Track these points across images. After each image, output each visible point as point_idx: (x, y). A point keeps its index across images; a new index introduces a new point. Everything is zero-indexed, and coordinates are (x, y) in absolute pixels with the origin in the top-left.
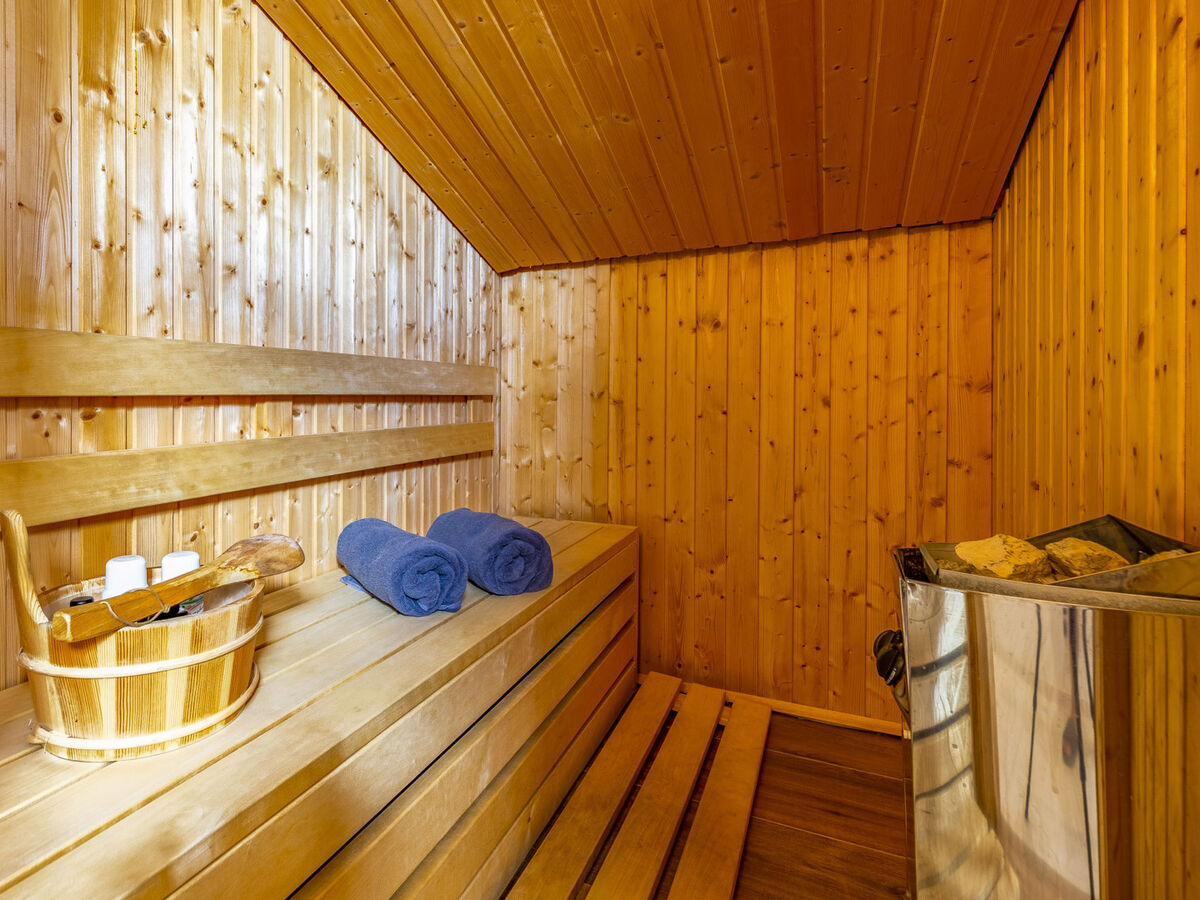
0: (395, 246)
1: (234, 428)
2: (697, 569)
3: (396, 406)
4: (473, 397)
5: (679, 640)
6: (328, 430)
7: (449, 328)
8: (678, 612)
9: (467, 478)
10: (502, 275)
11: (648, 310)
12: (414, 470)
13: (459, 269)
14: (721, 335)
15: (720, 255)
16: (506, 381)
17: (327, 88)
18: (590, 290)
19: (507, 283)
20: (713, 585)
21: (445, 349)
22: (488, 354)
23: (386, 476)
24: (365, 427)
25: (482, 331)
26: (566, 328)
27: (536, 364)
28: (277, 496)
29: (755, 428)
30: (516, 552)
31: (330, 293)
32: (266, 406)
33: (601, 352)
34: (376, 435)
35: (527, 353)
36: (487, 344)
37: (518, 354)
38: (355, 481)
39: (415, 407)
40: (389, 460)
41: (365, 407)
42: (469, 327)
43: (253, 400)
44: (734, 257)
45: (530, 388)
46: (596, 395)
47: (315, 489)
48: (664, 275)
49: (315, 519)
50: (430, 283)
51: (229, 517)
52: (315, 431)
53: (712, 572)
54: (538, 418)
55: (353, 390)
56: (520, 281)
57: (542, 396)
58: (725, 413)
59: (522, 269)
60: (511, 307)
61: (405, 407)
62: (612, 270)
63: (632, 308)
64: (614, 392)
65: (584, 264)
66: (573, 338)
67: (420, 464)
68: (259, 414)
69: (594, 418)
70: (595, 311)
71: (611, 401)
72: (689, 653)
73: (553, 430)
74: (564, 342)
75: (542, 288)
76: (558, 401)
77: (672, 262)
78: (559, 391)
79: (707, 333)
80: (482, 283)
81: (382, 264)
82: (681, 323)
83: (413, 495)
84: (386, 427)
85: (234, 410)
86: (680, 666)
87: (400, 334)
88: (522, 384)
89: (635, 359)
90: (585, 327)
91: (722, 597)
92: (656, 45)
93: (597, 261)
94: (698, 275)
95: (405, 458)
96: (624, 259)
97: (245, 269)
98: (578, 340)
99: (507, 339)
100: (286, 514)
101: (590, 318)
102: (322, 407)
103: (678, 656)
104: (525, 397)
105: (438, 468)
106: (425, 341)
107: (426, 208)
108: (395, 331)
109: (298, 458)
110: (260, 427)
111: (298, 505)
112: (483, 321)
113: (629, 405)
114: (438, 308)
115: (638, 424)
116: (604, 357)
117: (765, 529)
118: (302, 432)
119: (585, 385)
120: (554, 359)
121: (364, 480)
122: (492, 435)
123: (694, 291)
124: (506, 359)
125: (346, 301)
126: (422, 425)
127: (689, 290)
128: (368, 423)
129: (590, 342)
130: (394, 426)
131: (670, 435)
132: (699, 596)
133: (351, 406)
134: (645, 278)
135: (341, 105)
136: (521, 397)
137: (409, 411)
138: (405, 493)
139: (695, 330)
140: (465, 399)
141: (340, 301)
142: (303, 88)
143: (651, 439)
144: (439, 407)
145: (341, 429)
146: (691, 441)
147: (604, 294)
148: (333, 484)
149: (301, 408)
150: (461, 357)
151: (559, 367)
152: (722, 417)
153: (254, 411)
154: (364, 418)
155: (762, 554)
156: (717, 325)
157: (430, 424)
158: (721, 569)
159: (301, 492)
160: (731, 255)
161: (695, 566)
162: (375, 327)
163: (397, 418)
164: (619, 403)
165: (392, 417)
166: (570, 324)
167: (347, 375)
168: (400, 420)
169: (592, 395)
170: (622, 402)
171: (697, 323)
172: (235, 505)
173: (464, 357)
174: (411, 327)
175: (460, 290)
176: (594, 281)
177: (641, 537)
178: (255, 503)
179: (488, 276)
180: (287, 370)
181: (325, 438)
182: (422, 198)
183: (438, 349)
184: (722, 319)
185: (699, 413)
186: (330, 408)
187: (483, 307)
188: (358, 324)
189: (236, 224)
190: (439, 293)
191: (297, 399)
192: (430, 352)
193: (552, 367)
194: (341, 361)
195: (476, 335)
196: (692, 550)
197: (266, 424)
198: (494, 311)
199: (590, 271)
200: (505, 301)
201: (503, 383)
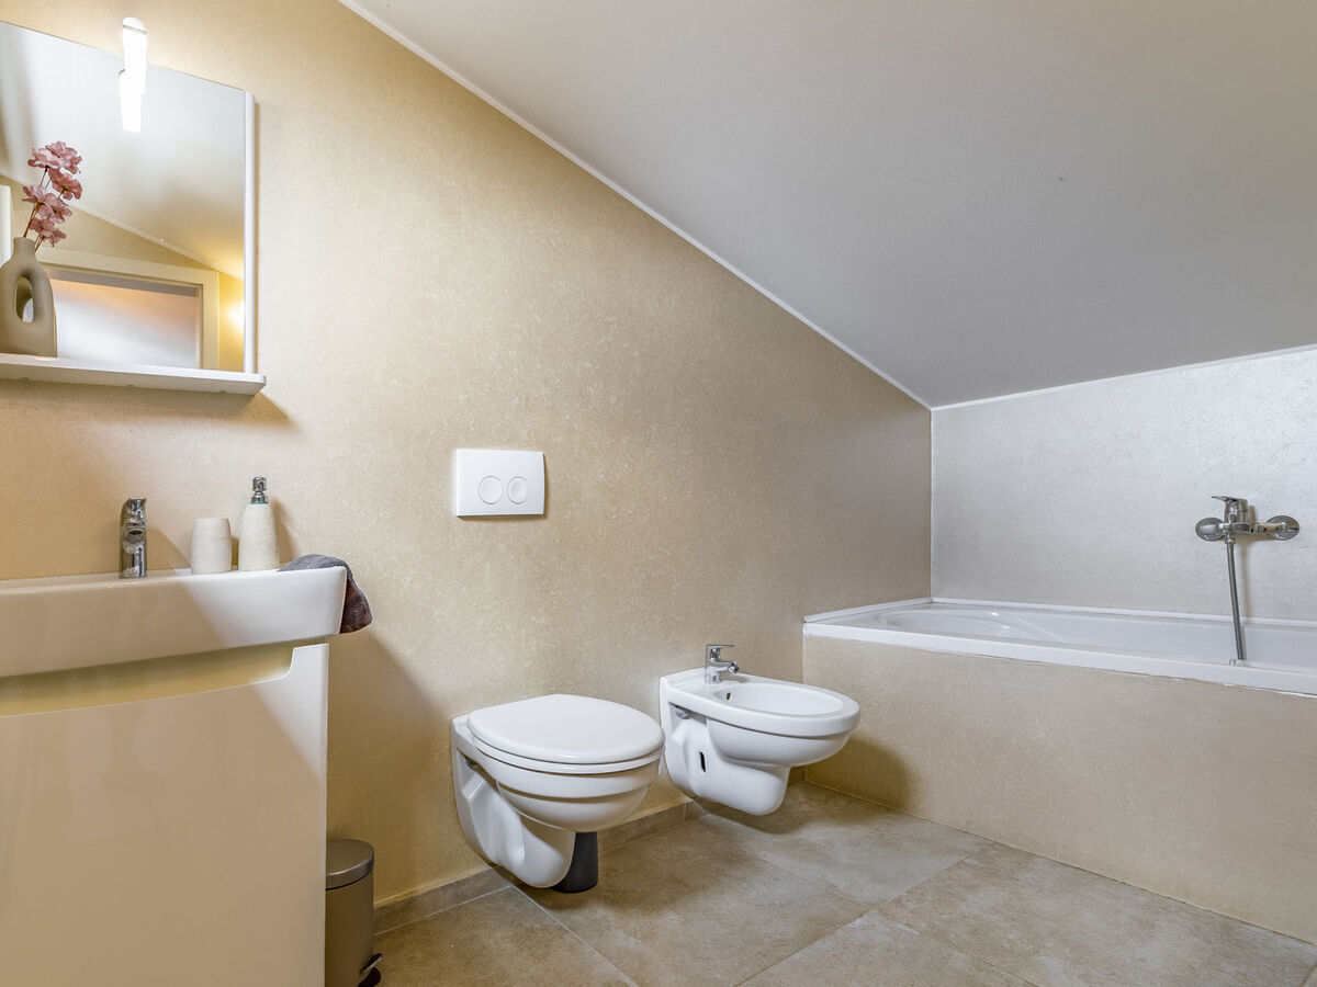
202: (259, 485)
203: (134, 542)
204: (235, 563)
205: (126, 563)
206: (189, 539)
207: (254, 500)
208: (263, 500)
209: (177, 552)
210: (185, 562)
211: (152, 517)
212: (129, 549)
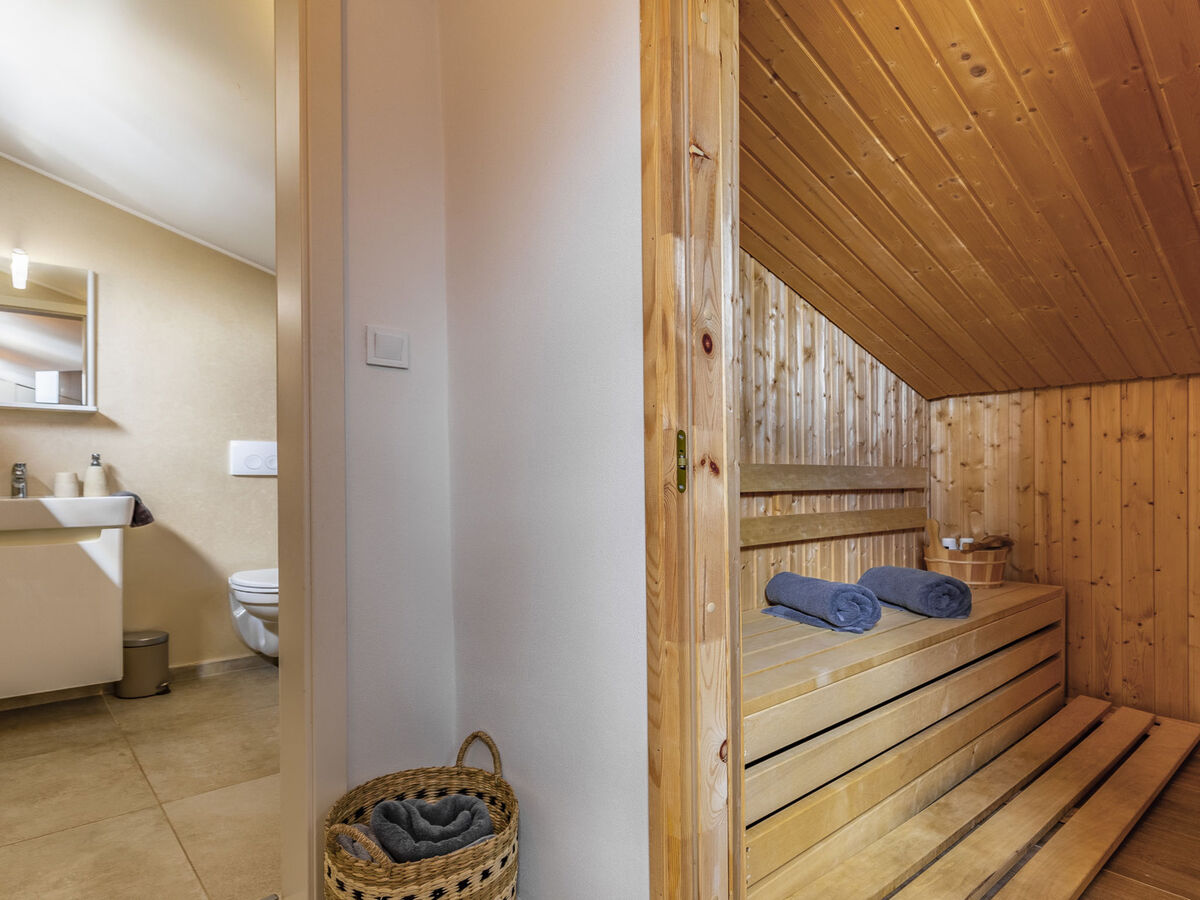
0: (851, 393)
1: (762, 509)
2: (1125, 621)
3: (853, 496)
4: (907, 490)
5: (1107, 674)
6: (811, 512)
7: (889, 443)
8: (1106, 653)
9: (904, 546)
10: (931, 400)
11: (1072, 425)
12: (866, 539)
13: (897, 401)
14: (1147, 444)
15: (1145, 383)
16: (935, 477)
17: (809, 306)
18: (1015, 411)
19: (936, 407)
20: (1141, 635)
21: (886, 457)
22: (920, 458)
23: (846, 541)
24: (833, 510)
25: (914, 442)
26: (992, 438)
27: (963, 464)
28: (783, 549)
29: (1183, 515)
30: (946, 591)
31: (812, 428)
32: (778, 497)
33: (1026, 457)
34: (843, 514)
35: (955, 456)
36: (919, 451)
37: (947, 457)
38: (827, 543)
39: (865, 497)
40: (851, 531)
41: (833, 497)
42: (904, 440)
43: (771, 494)
44: (1159, 384)
45: (959, 483)
46: (1021, 489)
47: (804, 546)
48: (1088, 399)
49: (804, 565)
50: (875, 414)
51: (760, 558)
52: (803, 512)
53: (1140, 625)
54: (966, 505)
55: (829, 487)
56: (947, 403)
57: (970, 489)
58: (1152, 504)
59: (949, 396)
60: (939, 423)
61: (859, 497)
62: (1035, 395)
63: (1056, 424)
64: (1039, 485)
65: (1009, 392)
66: (999, 446)
67: (869, 534)
68: (774, 502)
69: (1020, 505)
70: (1019, 426)
71: (1037, 493)
72: (1117, 685)
73: (980, 513)
74: (990, 449)
75: (969, 408)
76: (985, 492)
77: (1095, 390)
78: (986, 485)
79: (1133, 443)
80: (914, 409)
81: (843, 406)
82: (1105, 435)
83: (865, 555)
84: (846, 509)
85: (762, 499)
86: (1108, 694)
87: (855, 449)
88: (950, 480)
89: (1060, 462)
90: (1009, 438)
91: (1150, 644)
92: (1071, 271)
93: (1021, 389)
94: (1122, 398)
95: (861, 530)
96: (1047, 387)
97: (766, 421)
98: (1004, 448)
99: (935, 447)
100: (788, 559)
101: (1015, 432)
102: (807, 497)
103: (1107, 686)
104: (953, 488)
105: (883, 538)
106: (872, 453)
107: (872, 364)
108: (852, 447)
109: (798, 527)
110: (775, 509)
111: (795, 555)
112: (915, 434)
113: (1055, 496)
114: (881, 428)
115: (1063, 511)
116: (1029, 460)
117: (1194, 593)
118: (797, 512)
119: (1010, 480)
120: (981, 461)
121: (833, 543)
122: (925, 516)
123: (1118, 409)
124: (935, 461)
125: (821, 432)
126: (871, 508)
127: (1114, 410)
128: (835, 507)
129: (1016, 449)
130: (851, 509)
131: (1096, 519)
132: (1126, 642)
133: (824, 496)
134: (1069, 401)
135: (816, 313)
136: (949, 489)
137: (861, 500)
138: (859, 553)
139: (1120, 440)
140: (902, 491)
141: (817, 433)
142: (795, 310)
143: (1077, 522)
144: (882, 497)
145: (818, 511)
146: (1117, 523)
147: (1029, 412)
148: (814, 544)
149: (796, 498)
150: (898, 462)
151: (986, 467)
152: (1149, 508)
153: (770, 500)
154: (832, 503)
155: (1191, 612)
156: (1142, 436)
157: (876, 508)
158: (1148, 623)
159: (796, 547)
160: (1156, 383)
161: (1122, 619)
162: (838, 446)
163: (853, 504)
164: (1045, 495)
165: (850, 503)
166: (995, 437)
167: (824, 478)
168: (856, 505)
169: (1018, 488)
170: (1047, 494)
171: (1122, 434)
172: (762, 552)
173: (901, 461)
174: (862, 444)
175: (898, 414)
176: (1017, 404)
177: (1067, 595)
178: (772, 551)
179: (919, 402)
180: (792, 476)
181: (812, 516)
182: (869, 358)
183: (881, 457)
184: (1148, 431)
185: (1125, 503)
186: (812, 497)
187: (915, 426)
188: (828, 447)
189: (761, 397)
190: (881, 420)
191: (795, 493)
192: (876, 460)
193: (979, 467)
194: (821, 469)
195: (910, 446)
196: (1119, 606)
197: (778, 507)
198: (925, 427)
199: (1015, 397)
200: (934, 421)
201: (932, 478)
202: (96, 458)
203: (20, 483)
204: (81, 493)
205: (15, 492)
206: (53, 481)
207: (93, 465)
208: (98, 464)
209: (47, 488)
210: (51, 493)
211: (31, 471)
212: (17, 485)
